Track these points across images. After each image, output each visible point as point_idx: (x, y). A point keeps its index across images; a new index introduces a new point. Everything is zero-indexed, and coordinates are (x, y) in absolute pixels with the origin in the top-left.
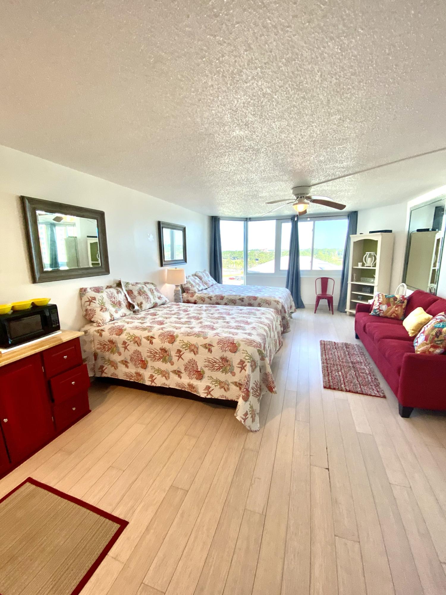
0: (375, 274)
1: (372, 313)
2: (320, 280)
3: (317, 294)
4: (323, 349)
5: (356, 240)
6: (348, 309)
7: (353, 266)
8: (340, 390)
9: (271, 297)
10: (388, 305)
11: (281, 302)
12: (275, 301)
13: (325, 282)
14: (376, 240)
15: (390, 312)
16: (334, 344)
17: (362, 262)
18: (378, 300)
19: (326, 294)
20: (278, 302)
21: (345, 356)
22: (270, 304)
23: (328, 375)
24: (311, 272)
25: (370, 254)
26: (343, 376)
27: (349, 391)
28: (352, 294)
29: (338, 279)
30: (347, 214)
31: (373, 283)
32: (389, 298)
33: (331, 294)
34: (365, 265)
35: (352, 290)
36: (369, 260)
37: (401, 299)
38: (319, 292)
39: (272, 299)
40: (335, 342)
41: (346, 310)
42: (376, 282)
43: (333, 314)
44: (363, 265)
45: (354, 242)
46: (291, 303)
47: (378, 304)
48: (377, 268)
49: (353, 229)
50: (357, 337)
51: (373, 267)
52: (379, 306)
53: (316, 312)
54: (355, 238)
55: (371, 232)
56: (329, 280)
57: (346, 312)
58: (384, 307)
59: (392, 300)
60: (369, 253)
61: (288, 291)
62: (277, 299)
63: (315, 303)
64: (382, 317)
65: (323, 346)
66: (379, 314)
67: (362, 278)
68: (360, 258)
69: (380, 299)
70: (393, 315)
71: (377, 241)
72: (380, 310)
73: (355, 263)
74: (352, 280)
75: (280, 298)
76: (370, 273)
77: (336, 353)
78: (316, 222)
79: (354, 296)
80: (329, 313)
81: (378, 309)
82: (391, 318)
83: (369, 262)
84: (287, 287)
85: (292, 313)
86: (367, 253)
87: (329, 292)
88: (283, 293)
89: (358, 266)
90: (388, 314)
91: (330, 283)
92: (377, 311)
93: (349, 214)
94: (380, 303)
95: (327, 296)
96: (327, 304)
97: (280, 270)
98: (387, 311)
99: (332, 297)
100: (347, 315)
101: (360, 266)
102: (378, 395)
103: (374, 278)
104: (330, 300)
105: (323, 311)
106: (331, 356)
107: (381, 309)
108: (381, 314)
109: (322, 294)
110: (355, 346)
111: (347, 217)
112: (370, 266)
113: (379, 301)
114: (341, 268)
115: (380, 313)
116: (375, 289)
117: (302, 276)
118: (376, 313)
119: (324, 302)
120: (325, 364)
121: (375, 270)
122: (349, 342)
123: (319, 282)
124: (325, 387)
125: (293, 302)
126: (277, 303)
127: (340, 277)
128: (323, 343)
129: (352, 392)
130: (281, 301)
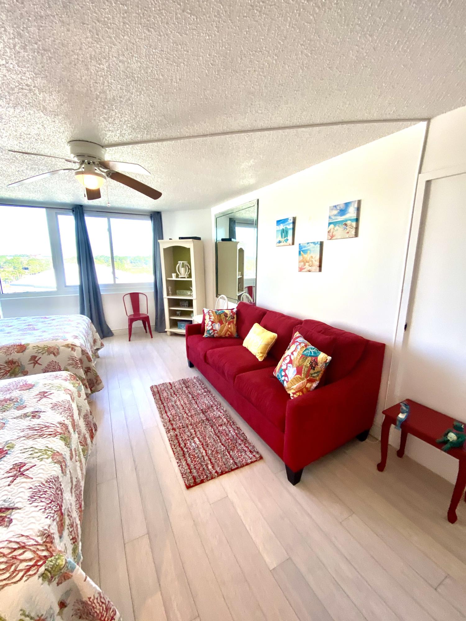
0: (192, 287)
1: (205, 334)
2: (129, 296)
3: (128, 315)
4: (160, 403)
5: (165, 247)
6: (168, 329)
7: (166, 278)
8: (210, 480)
9: (57, 340)
10: (221, 322)
11: (78, 344)
12: (68, 346)
13: (135, 298)
14: (188, 247)
15: (224, 331)
16: (169, 387)
17: (175, 272)
18: (210, 319)
19: (139, 314)
20: (72, 347)
21: (190, 403)
22: (58, 353)
23: (184, 455)
24: (116, 286)
25: (183, 263)
26: (202, 444)
27: (222, 473)
28: (170, 310)
29: (150, 292)
30: (149, 214)
31: (191, 295)
32: (219, 315)
33: (146, 313)
34: (180, 276)
35: (170, 306)
36: (182, 270)
37: (231, 314)
38: (130, 312)
39: (60, 342)
40: (170, 383)
41: (166, 330)
42: (194, 295)
43: (152, 337)
44: (177, 276)
45: (165, 250)
46: (93, 335)
47: (210, 323)
48: (193, 279)
49: (158, 232)
50: (191, 365)
51: (188, 278)
52: (211, 325)
53: (131, 339)
54: (164, 244)
55: (181, 238)
56: (140, 296)
57: (166, 332)
58: (217, 326)
59: (223, 316)
60: (181, 262)
61: (86, 319)
62: (71, 341)
63: (127, 327)
64: (217, 337)
65: (158, 397)
66: (213, 335)
67: (177, 291)
68: (172, 269)
69: (211, 317)
70: (227, 334)
71: (189, 249)
72: (214, 330)
73: (169, 275)
74: (168, 295)
75: (76, 337)
76: (185, 286)
77: (178, 403)
78: (111, 219)
79: (173, 313)
80: (146, 337)
81: (212, 329)
82: (226, 338)
83: (183, 272)
84: (82, 313)
85: (98, 349)
86: (179, 262)
87: (143, 310)
88: (78, 325)
89: (172, 277)
90: (223, 334)
91: (142, 298)
92: (211, 332)
93: (151, 215)
94: (213, 322)
95: (141, 316)
96: (142, 325)
97: (66, 286)
98: (221, 330)
99: (148, 317)
100: (167, 335)
101: (174, 278)
102: (254, 459)
103: (191, 290)
104: (145, 320)
105: (140, 336)
106: (173, 412)
107: (214, 328)
108: (216, 335)
109: (134, 315)
110: (195, 381)
111: (149, 218)
112: (185, 278)
113: (212, 320)
114: (152, 280)
115: (214, 333)
116: (195, 303)
117: (103, 293)
118: (210, 334)
119: (138, 324)
120: (172, 433)
121: (191, 281)
122: (186, 377)
123: (128, 299)
124: (188, 487)
125: (97, 334)
126: (72, 349)
127: (153, 290)
128: (155, 390)
129: (226, 472)
130: (77, 342)
